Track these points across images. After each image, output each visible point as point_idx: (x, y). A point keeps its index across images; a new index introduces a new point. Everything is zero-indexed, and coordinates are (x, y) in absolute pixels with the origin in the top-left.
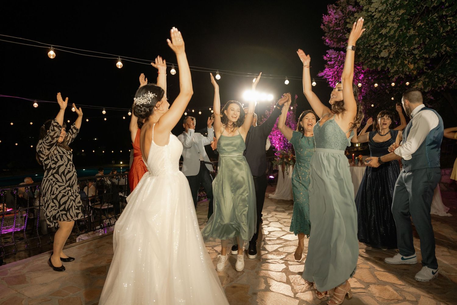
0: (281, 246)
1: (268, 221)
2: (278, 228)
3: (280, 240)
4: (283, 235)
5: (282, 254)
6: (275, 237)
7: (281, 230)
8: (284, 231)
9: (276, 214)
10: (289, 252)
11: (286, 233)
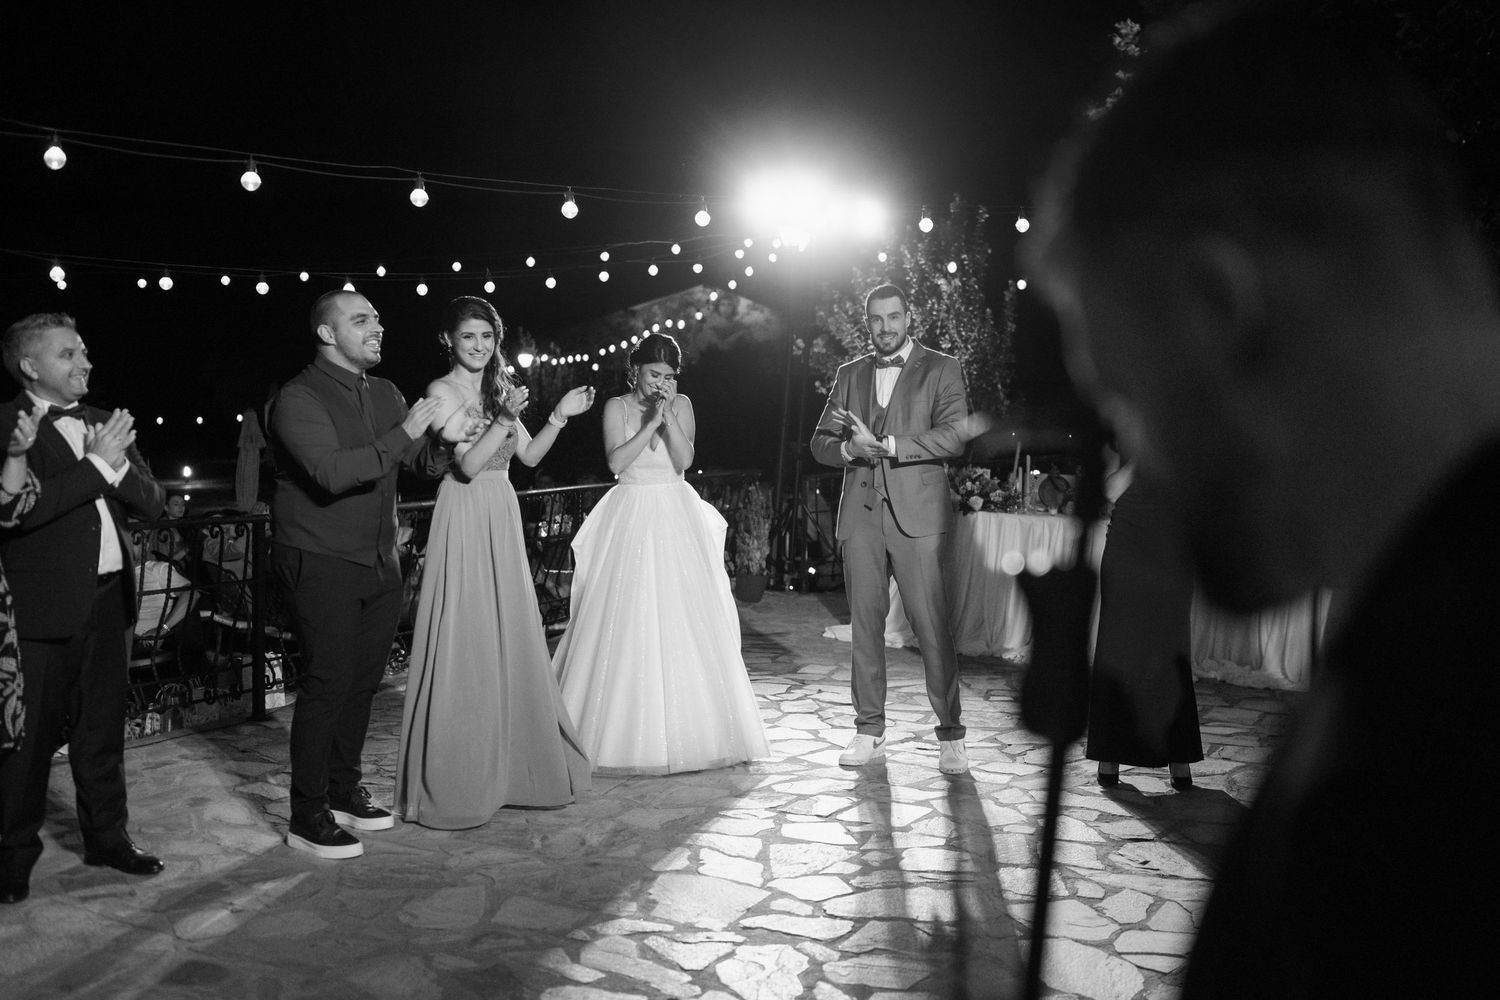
0: (789, 777)
1: (781, 711)
2: (807, 730)
3: (796, 764)
4: (812, 752)
5: (779, 798)
6: (779, 755)
7: (813, 737)
8: (824, 740)
9: (820, 691)
10: (802, 793)
11: (827, 745)
